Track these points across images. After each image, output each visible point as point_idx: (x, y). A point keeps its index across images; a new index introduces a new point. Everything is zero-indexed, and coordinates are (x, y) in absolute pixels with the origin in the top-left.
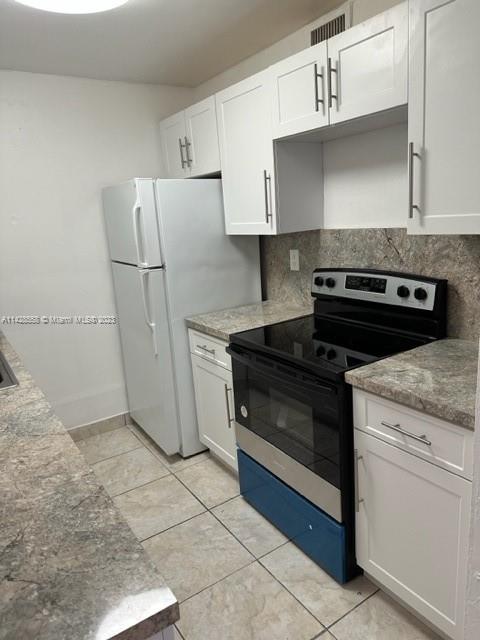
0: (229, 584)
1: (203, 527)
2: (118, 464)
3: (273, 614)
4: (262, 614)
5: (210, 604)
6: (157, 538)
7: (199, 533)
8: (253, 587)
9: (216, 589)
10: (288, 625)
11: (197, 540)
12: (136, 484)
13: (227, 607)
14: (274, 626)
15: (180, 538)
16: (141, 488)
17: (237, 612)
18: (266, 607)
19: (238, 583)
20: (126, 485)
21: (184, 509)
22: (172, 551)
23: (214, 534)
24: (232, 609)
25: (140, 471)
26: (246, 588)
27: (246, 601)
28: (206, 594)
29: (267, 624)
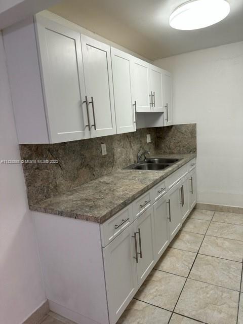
0: (217, 289)
1: (232, 266)
2: (227, 227)
3: (221, 310)
4: (217, 306)
5: (203, 288)
6: (210, 258)
7: (228, 267)
8: (225, 297)
9: (211, 286)
10: (222, 318)
11: (224, 268)
12: (225, 237)
13: (207, 293)
14: (216, 313)
15: (219, 263)
16: (225, 239)
17: (208, 298)
18: (222, 306)
19: (222, 291)
20: (221, 235)
21: (233, 255)
22: (210, 264)
23: (234, 271)
24: (208, 296)
25: (232, 233)
26: (222, 295)
27: (216, 299)
28: (205, 285)
29: (214, 310)
